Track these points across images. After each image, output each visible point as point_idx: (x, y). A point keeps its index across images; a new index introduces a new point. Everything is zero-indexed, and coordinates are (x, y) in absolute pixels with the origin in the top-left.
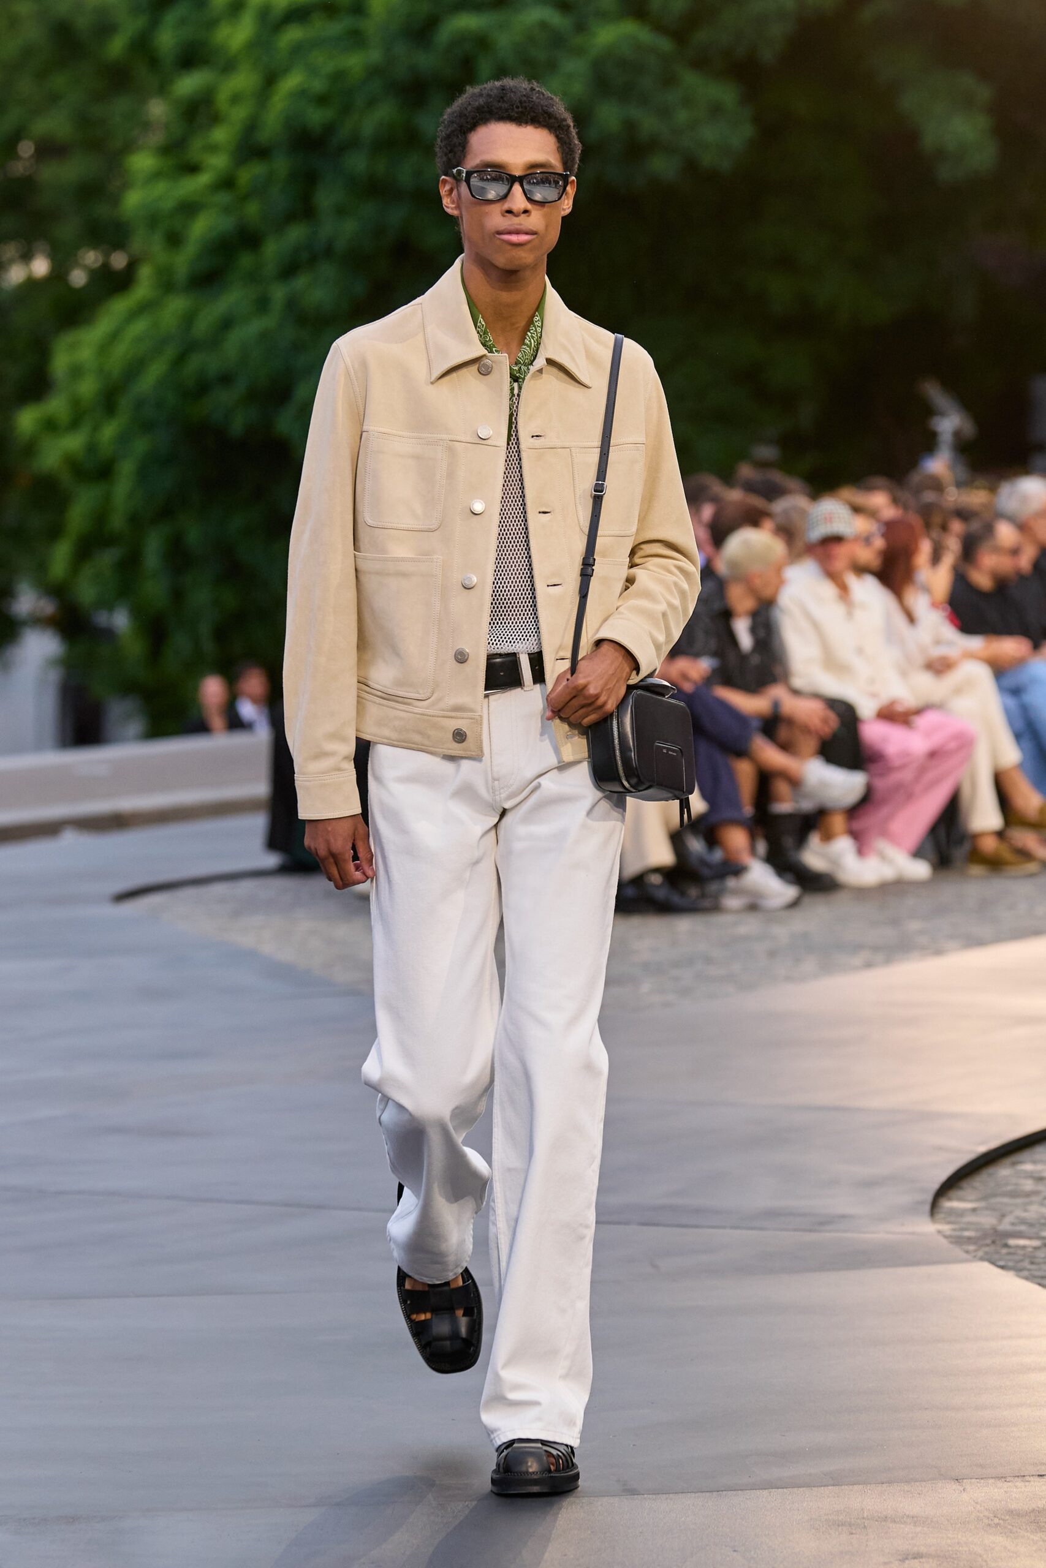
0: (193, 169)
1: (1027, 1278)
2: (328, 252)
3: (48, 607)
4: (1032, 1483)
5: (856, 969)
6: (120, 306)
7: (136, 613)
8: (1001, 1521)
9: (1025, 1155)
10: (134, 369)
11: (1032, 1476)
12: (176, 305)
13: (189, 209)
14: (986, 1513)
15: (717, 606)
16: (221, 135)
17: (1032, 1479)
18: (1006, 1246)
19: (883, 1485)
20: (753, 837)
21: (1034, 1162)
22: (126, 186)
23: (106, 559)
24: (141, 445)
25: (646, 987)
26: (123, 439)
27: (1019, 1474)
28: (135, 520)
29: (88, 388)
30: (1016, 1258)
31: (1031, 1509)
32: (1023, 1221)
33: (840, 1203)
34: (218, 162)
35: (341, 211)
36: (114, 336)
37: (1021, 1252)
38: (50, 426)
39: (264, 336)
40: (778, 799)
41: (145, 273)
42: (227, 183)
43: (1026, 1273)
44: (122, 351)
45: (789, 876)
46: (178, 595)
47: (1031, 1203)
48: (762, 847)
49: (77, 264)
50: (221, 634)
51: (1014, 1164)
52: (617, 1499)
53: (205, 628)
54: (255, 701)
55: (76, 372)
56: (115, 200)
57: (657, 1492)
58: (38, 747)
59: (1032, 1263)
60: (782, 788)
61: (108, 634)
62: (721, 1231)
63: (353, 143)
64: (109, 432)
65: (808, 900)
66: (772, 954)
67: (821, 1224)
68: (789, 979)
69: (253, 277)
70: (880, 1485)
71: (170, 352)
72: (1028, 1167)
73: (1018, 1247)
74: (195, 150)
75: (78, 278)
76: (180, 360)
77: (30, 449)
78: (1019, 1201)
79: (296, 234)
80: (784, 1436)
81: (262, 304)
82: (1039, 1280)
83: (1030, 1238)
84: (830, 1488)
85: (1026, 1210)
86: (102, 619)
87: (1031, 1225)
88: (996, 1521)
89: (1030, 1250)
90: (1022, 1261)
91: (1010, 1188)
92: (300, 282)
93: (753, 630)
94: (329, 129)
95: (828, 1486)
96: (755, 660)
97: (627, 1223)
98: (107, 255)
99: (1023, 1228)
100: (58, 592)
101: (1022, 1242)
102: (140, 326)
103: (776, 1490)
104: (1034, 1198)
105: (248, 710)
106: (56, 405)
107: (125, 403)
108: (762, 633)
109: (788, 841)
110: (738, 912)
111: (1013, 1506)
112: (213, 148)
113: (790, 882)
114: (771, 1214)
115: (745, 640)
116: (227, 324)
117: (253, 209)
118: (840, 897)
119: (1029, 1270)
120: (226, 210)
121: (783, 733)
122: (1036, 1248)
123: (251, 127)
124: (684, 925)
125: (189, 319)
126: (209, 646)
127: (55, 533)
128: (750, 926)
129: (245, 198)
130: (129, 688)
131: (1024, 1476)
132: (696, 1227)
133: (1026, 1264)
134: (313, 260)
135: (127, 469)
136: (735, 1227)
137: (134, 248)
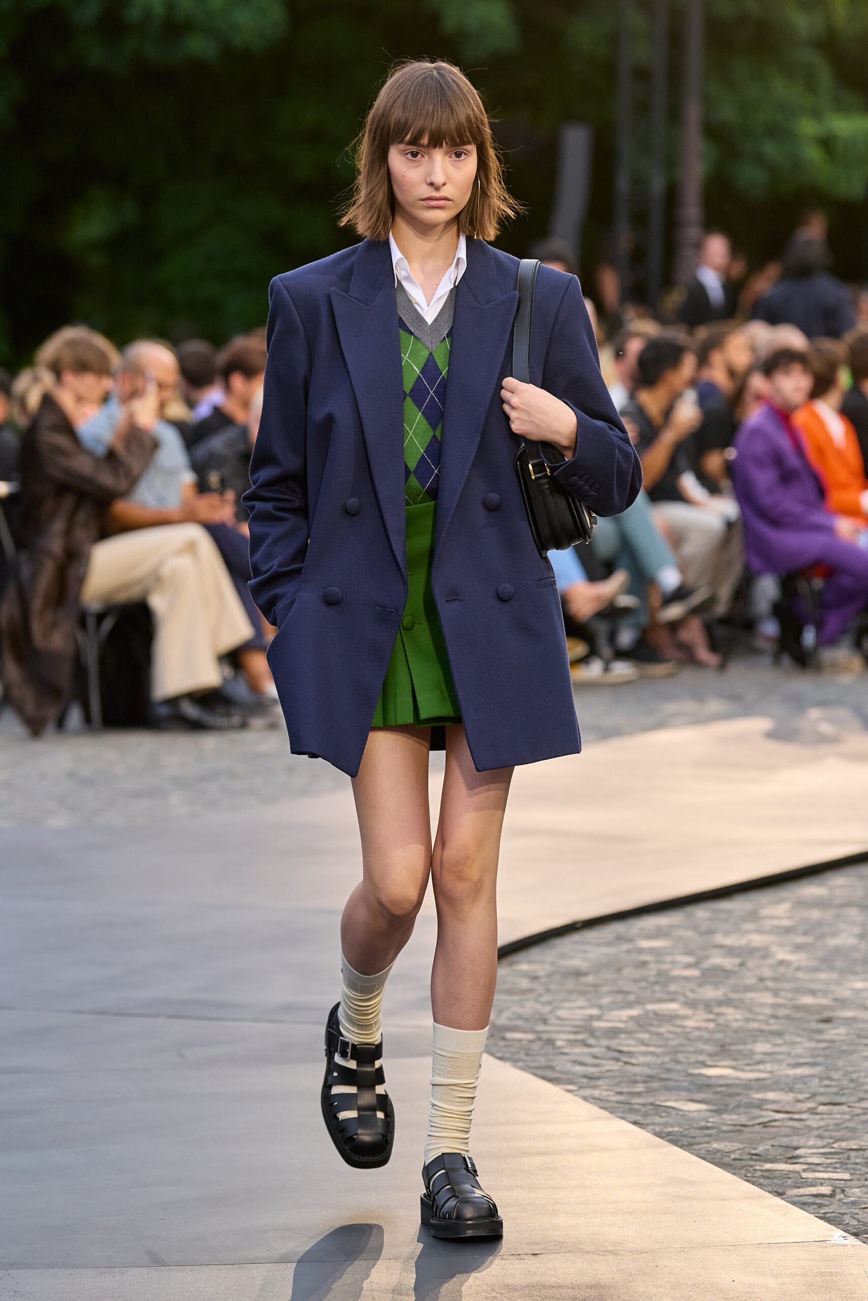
1: (522, 1069)
4: (526, 1261)
8: (498, 1295)
9: (521, 956)
11: (527, 1254)
14: (485, 1287)
17: (526, 1257)
18: (504, 1039)
21: (530, 962)
25: (175, 799)
27: (515, 1253)
30: (512, 1050)
31: (525, 1284)
32: (519, 1017)
37: (517, 1044)
43: (521, 1064)
47: (526, 1000)
51: (511, 964)
52: (145, 1270)
57: (182, 1264)
59: (527, 1055)
62: (239, 1023)
72: (524, 967)
73: (514, 1040)
78: (516, 998)
80: (298, 1214)
82: (534, 1071)
83: (525, 1032)
85: (522, 1007)
87: (527, 1020)
88: (494, 1294)
89: (525, 1043)
90: (518, 1052)
91: (507, 986)
97: (156, 1016)
99: (519, 1023)
101: (518, 1036)
104: (530, 996)
111: (510, 1281)
114: (289, 1008)
119: (525, 1061)
122: (531, 1041)
124: (209, 742)
131: (519, 1255)
132: (217, 1019)
133: (522, 1056)
136: (255, 1020)
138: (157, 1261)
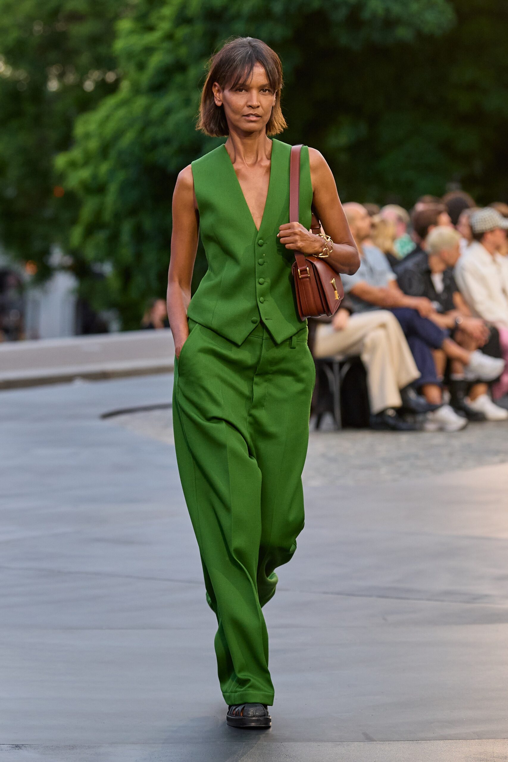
0: (151, 29)
3: (68, 261)
5: (496, 463)
6: (111, 102)
7: (117, 264)
10: (118, 135)
12: (141, 102)
13: (149, 50)
15: (424, 267)
16: (167, 11)
19: (505, 740)
20: (442, 390)
22: (115, 37)
23: (101, 236)
24: (121, 176)
25: (383, 470)
26: (112, 172)
28: (118, 217)
29: (93, 145)
33: (485, 588)
34: (165, 26)
36: (107, 118)
38: (73, 165)
40: (456, 372)
41: (125, 85)
42: (169, 37)
45: (462, 413)
46: (138, 256)
49: (88, 78)
52: (362, 744)
55: (87, 136)
56: (110, 45)
57: (384, 740)
58: (62, 335)
60: (458, 366)
61: (101, 276)
62: (421, 602)
63: (238, 16)
64: (104, 168)
65: (471, 426)
66: (451, 455)
67: (475, 599)
69: (182, 87)
70: (503, 739)
71: (137, 126)
74: (153, 19)
75: (89, 86)
76: (142, 131)
77: (62, 177)
80: (452, 712)
84: (476, 740)
86: (97, 267)
93: (444, 280)
94: (225, 9)
95: (475, 739)
96: (444, 297)
97: (370, 596)
98: (104, 73)
100: (74, 253)
102: (121, 113)
103: (448, 740)
106: (76, 153)
107: (113, 154)
109: (461, 394)
110: (433, 431)
112: (162, 18)
113: (462, 416)
114: (448, 593)
115: (439, 286)
116: (168, 112)
117: (183, 51)
118: (487, 425)
120: (169, 52)
121: (459, 336)
123: (183, 7)
124: (404, 438)
125: (147, 109)
127: (74, 221)
128: (439, 439)
129: (179, 45)
130: (112, 305)
132: (408, 599)
135: (113, 188)
136: (429, 600)
137: (120, 70)
138: (369, 738)
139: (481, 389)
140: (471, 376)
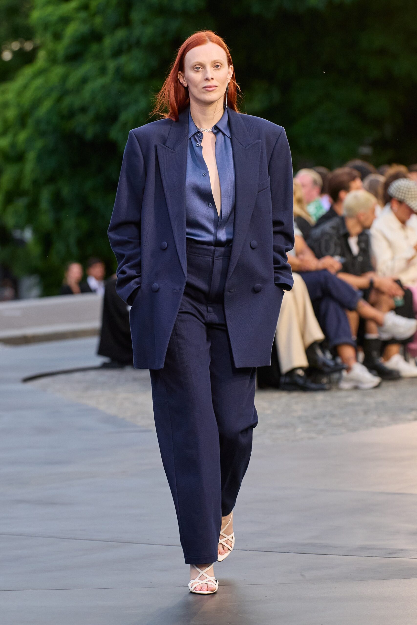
2: (138, 43)
5: (410, 421)
6: (28, 71)
7: (36, 231)
10: (36, 104)
12: (58, 71)
13: (65, 20)
15: (342, 232)
20: (356, 352)
22: (32, 8)
23: (21, 203)
24: (39, 144)
25: (299, 430)
26: (30, 140)
28: (36, 183)
29: (11, 114)
33: (400, 543)
35: (144, 23)
36: (25, 87)
39: (103, 87)
40: (370, 332)
41: (42, 55)
42: (85, 7)
44: (29, 95)
45: (375, 372)
46: (58, 222)
48: (361, 356)
49: (6, 49)
50: (80, 243)
53: (72, 240)
54: (97, 278)
55: (6, 105)
56: (27, 16)
60: (372, 326)
61: (21, 242)
64: (22, 136)
65: (385, 384)
66: (366, 412)
67: (390, 553)
68: (374, 424)
69: (98, 56)
71: (55, 95)
75: (7, 56)
76: (59, 100)
79: (121, 34)
81: (103, 71)
86: (17, 234)
92: (123, 59)
93: (359, 243)
96: (360, 259)
97: (288, 552)
98: (21, 43)
102: (39, 82)
105: (93, 283)
107: (30, 122)
108: (363, 245)
109: (375, 354)
110: (348, 390)
113: (375, 375)
114: (363, 548)
115: (355, 249)
116: (84, 81)
117: (98, 21)
118: (401, 383)
120: (84, 21)
124: (320, 397)
125: (64, 78)
126: (74, 250)
128: (355, 397)
129: (95, 15)
134: (130, 48)
135: (31, 156)
137: (38, 41)
139: (394, 349)
140: (385, 336)
